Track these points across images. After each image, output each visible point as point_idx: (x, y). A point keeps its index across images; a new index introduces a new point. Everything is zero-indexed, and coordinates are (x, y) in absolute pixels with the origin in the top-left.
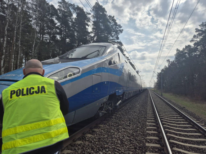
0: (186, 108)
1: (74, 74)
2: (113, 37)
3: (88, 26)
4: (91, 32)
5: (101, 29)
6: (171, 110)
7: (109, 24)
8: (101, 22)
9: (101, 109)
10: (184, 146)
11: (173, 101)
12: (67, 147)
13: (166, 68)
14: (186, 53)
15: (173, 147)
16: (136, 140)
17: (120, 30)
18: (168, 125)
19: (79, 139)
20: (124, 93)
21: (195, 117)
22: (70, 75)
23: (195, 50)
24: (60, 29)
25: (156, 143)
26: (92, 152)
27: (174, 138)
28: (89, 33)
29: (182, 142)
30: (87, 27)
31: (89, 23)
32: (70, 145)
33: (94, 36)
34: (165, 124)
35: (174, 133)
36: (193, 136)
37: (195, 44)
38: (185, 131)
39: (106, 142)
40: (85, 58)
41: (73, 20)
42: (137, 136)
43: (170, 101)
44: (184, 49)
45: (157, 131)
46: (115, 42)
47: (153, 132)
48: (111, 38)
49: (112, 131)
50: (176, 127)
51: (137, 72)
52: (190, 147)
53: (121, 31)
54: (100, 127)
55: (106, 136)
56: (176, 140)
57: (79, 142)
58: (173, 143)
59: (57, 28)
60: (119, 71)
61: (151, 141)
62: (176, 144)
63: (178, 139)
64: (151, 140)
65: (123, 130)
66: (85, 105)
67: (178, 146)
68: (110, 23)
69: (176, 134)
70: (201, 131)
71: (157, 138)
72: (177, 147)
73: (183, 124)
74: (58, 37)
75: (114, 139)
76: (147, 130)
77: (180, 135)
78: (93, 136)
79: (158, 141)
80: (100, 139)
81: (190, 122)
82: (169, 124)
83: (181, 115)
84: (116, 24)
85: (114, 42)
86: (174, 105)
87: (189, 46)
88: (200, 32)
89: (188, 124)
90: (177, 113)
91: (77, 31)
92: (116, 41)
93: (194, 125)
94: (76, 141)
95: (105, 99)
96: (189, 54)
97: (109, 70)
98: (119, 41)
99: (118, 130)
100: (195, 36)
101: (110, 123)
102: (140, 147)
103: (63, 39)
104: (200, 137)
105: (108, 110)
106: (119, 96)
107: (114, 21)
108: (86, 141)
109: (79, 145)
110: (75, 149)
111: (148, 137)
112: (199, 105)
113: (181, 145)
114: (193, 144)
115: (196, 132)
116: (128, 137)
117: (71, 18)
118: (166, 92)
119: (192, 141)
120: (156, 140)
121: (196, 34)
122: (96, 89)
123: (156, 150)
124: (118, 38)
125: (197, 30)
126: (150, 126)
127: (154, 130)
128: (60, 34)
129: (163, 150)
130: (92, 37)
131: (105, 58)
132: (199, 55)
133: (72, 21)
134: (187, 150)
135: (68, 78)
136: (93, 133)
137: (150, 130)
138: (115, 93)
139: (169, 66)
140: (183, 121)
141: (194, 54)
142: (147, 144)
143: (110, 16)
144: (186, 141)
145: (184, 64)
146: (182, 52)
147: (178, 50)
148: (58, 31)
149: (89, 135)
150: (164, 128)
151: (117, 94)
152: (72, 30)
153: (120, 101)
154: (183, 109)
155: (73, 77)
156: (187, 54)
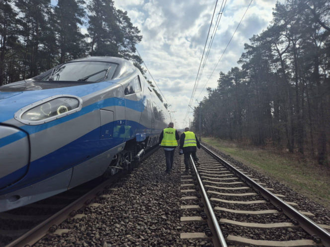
0: (232, 156)
1: (70, 108)
2: (125, 47)
3: (81, 24)
4: (87, 36)
5: (105, 31)
6: (212, 160)
7: (118, 24)
8: (105, 20)
9: (114, 163)
10: (228, 204)
11: (215, 148)
12: (60, 225)
13: (206, 101)
14: (232, 79)
15: (215, 206)
16: (167, 203)
17: (137, 37)
18: (209, 180)
19: (80, 212)
20: (147, 138)
21: (241, 167)
22: (63, 110)
23: (244, 74)
24: (24, 25)
25: (194, 204)
26: (104, 226)
27: (216, 196)
28: (83, 37)
29: (226, 199)
30: (78, 25)
31: (82, 19)
32: (66, 221)
33: (92, 43)
34: (205, 179)
35: (216, 190)
36: (239, 190)
37: (243, 67)
38: (230, 186)
39: (124, 210)
40: (83, 82)
41: (52, 11)
42: (168, 198)
43: (211, 148)
44: (229, 73)
45: (195, 189)
46: (130, 56)
47: (189, 190)
48: (123, 49)
49: (131, 195)
50: (219, 181)
51: (166, 106)
52: (235, 205)
53: (140, 39)
54: (111, 192)
55: (123, 203)
56: (218, 198)
57: (80, 216)
58: (215, 202)
59: (19, 22)
60: (139, 104)
61: (187, 202)
62: (218, 202)
63: (221, 195)
64: (187, 200)
65: (148, 191)
66: (89, 157)
67: (221, 205)
68: (120, 22)
69: (219, 191)
70: (249, 184)
71: (195, 198)
72: (219, 206)
73: (227, 177)
74: (21, 39)
75: (136, 206)
76: (182, 188)
77: (224, 191)
78: (102, 206)
79: (197, 201)
80: (113, 207)
81: (236, 173)
82: (210, 178)
83: (225, 165)
84: (130, 25)
85: (127, 57)
86: (217, 152)
87: (236, 69)
88: (251, 49)
89: (233, 176)
90: (220, 163)
91: (59, 31)
92: (131, 54)
93: (240, 177)
94: (74, 215)
95: (120, 148)
96: (236, 81)
97: (125, 103)
98: (136, 54)
99: (140, 192)
100: (243, 55)
101: (128, 184)
102: (173, 212)
103: (32, 45)
104: (247, 191)
105: (124, 165)
106: (140, 143)
107: (127, 19)
108: (91, 212)
109: (82, 220)
110: (75, 226)
111: (183, 198)
112: (247, 151)
113: (225, 203)
114: (239, 200)
115: (242, 186)
116: (155, 200)
117: (47, 7)
118: (205, 136)
119: (237, 197)
120: (193, 200)
121: (245, 51)
122: (107, 131)
123: (195, 213)
124: (134, 50)
125: (247, 46)
126: (186, 183)
127: (191, 188)
128: (25, 33)
129: (203, 211)
130: (88, 44)
131: (118, 84)
132: (249, 83)
133: (49, 13)
134: (232, 208)
135: (59, 115)
136: (101, 200)
137: (186, 188)
138: (135, 139)
139: (209, 97)
140: (227, 173)
141: (242, 80)
142: (182, 207)
143: (119, 11)
144: (230, 198)
145: (229, 95)
146: (227, 77)
147: (222, 74)
148: (21, 27)
149: (96, 205)
150: (204, 184)
151: (138, 140)
152: (49, 29)
153: (142, 150)
154: (226, 157)
155: (68, 112)
156: (233, 81)
